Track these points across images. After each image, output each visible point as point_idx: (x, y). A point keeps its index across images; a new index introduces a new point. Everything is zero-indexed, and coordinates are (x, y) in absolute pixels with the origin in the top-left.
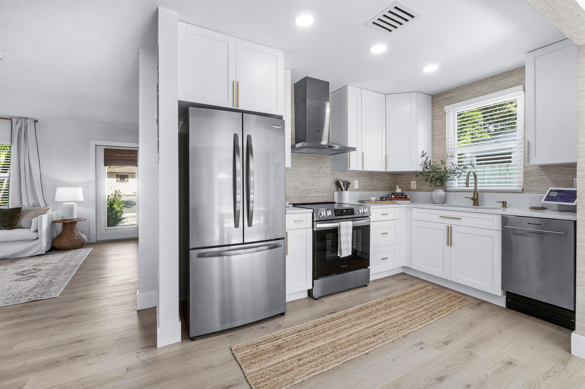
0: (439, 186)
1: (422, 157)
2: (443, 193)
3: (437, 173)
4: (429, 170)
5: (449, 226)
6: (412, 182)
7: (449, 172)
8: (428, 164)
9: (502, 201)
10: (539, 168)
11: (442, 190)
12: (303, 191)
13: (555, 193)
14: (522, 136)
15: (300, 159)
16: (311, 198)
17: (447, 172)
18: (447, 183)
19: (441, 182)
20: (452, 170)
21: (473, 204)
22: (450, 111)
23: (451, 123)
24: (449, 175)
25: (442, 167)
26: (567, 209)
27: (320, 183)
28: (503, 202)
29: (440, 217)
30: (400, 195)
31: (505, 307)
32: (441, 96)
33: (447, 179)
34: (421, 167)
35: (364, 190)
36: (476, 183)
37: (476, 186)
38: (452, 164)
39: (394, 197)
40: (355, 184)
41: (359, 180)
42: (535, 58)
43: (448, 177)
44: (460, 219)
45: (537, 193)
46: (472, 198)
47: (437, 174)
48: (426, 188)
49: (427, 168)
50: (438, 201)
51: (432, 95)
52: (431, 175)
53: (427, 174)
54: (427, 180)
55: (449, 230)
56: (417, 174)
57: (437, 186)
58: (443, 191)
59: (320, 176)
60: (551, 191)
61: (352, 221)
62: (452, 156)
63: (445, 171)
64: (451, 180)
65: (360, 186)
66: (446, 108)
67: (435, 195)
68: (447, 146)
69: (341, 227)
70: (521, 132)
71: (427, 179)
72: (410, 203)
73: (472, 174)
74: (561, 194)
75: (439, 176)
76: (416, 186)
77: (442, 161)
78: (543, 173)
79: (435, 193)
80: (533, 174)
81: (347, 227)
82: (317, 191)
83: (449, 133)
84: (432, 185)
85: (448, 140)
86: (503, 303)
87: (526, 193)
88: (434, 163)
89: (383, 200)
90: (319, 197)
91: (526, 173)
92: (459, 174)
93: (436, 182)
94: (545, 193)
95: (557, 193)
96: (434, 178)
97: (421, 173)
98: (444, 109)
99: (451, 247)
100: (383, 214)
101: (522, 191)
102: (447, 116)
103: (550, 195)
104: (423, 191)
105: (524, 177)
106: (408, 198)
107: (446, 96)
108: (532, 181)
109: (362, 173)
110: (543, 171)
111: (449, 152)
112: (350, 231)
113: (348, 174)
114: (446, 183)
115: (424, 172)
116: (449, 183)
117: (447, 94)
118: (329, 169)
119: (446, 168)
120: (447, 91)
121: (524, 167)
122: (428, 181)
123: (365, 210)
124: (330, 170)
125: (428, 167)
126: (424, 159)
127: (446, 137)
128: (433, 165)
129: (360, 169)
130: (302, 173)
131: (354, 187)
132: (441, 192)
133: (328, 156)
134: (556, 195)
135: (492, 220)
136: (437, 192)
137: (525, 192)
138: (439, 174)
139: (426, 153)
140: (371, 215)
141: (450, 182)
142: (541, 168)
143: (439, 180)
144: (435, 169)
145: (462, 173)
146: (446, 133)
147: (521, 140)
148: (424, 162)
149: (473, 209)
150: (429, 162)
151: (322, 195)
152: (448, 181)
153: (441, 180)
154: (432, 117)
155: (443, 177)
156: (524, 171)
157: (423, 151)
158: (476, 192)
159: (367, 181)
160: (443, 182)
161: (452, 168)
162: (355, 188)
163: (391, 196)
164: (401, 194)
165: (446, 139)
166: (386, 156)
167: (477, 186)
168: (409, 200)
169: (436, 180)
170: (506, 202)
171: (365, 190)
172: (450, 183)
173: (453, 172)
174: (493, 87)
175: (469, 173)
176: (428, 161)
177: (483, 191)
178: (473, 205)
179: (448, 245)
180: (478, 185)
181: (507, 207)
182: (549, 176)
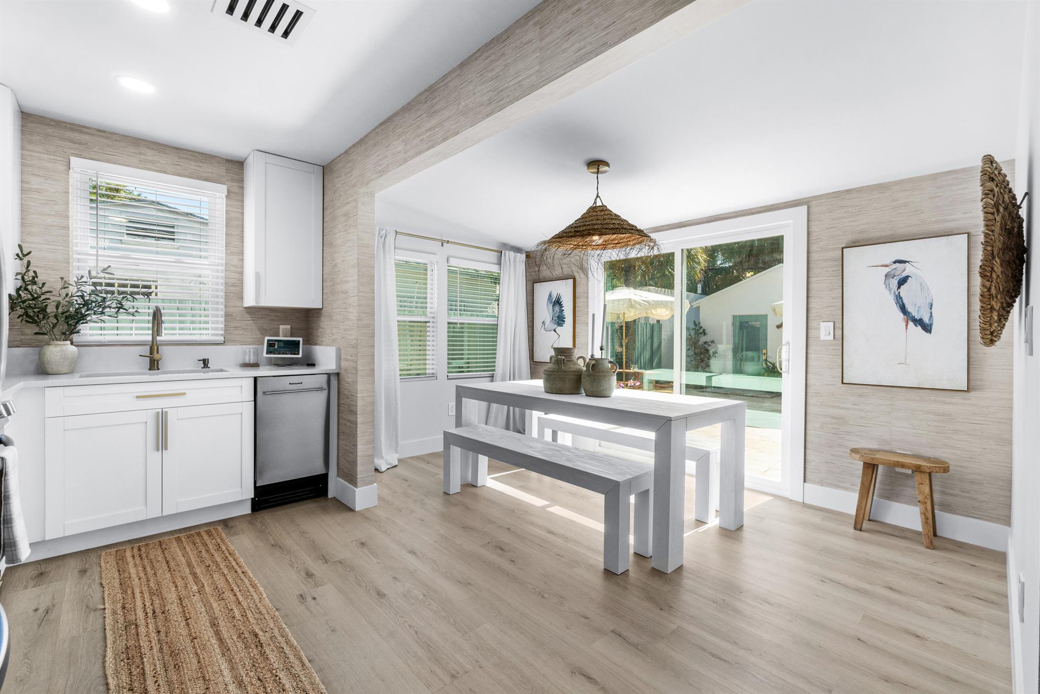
2: (72, 348)
5: (159, 412)
9: (202, 359)
10: (244, 309)
21: (149, 368)
28: (204, 361)
29: (137, 397)
31: (250, 512)
32: (53, 126)
36: (156, 329)
37: (155, 335)
44: (185, 394)
45: (242, 345)
51: (25, 112)
58: (69, 344)
68: (71, 246)
78: (248, 317)
79: (58, 348)
80: (237, 318)
87: (229, 345)
91: (228, 316)
99: (165, 451)
101: (223, 343)
105: (225, 321)
108: (236, 328)
110: (249, 315)
117: (72, 129)
121: (226, 307)
127: (70, 225)
132: (68, 347)
137: (227, 344)
149: (149, 376)
156: (225, 313)
157: (20, 246)
158: (154, 345)
170: (208, 359)
177: (168, 344)
178: (152, 369)
179: (157, 450)
181: (209, 368)
182: (255, 321)
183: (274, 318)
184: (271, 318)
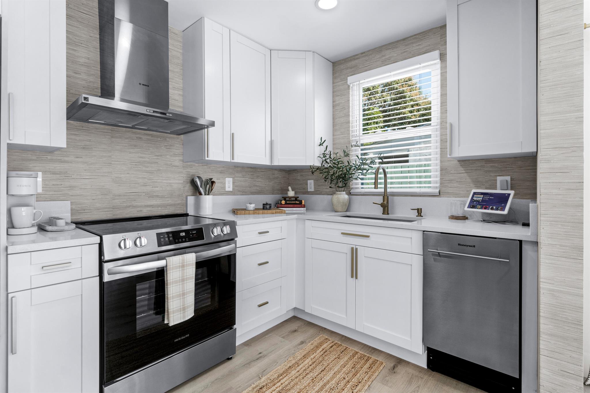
0: (341, 187)
1: (319, 146)
2: (346, 197)
3: (338, 168)
4: (329, 165)
5: (353, 247)
6: (309, 181)
7: (353, 168)
8: (328, 156)
9: (416, 208)
10: (458, 163)
11: (345, 192)
12: (120, 196)
13: (480, 196)
14: (437, 120)
15: (112, 137)
16: (139, 209)
17: (351, 168)
18: (351, 183)
19: (343, 182)
20: (358, 165)
21: (382, 212)
22: (355, 84)
23: (356, 111)
24: (353, 172)
25: (345, 160)
26: (494, 219)
27: (159, 181)
28: (418, 210)
29: (342, 233)
30: (293, 201)
31: (426, 368)
32: (344, 63)
33: (351, 177)
34: (319, 160)
35: (242, 194)
36: (385, 183)
37: (385, 188)
38: (357, 157)
39: (284, 203)
40: (227, 185)
41: (233, 178)
42: (458, 5)
43: (352, 175)
44: (368, 237)
45: (456, 197)
46: (381, 203)
47: (338, 171)
48: (325, 190)
49: (326, 162)
50: (340, 209)
51: (333, 62)
52: (331, 172)
53: (327, 170)
54: (326, 179)
55: (354, 253)
56: (313, 169)
57: (338, 187)
58: (346, 194)
59: (159, 170)
60: (475, 193)
61: (196, 252)
62: (357, 145)
63: (348, 166)
64: (356, 178)
65: (236, 186)
66: (350, 79)
67: (337, 200)
68: (350, 133)
69: (168, 267)
70: (436, 115)
71: (327, 177)
72: (305, 212)
73: (381, 170)
74: (487, 198)
75: (341, 173)
76: (313, 187)
77: (344, 152)
78: (462, 170)
79: (336, 197)
80: (451, 172)
81: (183, 266)
82: (150, 196)
83: (353, 115)
84: (333, 186)
85: (352, 124)
86: (423, 363)
87: (444, 197)
88: (335, 156)
89: (267, 209)
90: (158, 206)
91: (443, 170)
92: (366, 171)
93: (337, 182)
94: (468, 197)
95: (483, 196)
96: (335, 176)
97: (318, 168)
98: (347, 82)
99: (356, 280)
100: (260, 233)
101: (438, 195)
102: (350, 91)
103: (474, 198)
104: (323, 195)
105: (441, 175)
106: (303, 204)
107: (350, 64)
108: (451, 181)
109: (238, 167)
110: (463, 168)
111: (353, 140)
112: (191, 271)
113: (213, 168)
114: (349, 183)
115: (323, 168)
116: (353, 183)
117: (351, 60)
118: (177, 158)
119: (350, 163)
120: (351, 57)
121: (441, 162)
122: (328, 180)
123: (224, 228)
124: (180, 160)
125: (328, 161)
126: (323, 148)
127: (350, 120)
128: (334, 158)
129: (228, 159)
130: (117, 163)
131: (225, 189)
132: (343, 196)
133: (175, 136)
134: (481, 199)
135: (410, 239)
136: (339, 196)
137: (442, 196)
138: (340, 170)
139: (325, 141)
140: (237, 237)
141: (355, 181)
142: (460, 163)
143: (341, 179)
144: (336, 163)
145: (369, 170)
146: (350, 115)
147: (436, 126)
148: (323, 154)
150: (329, 153)
151: (164, 202)
152: (352, 181)
153: (343, 179)
154: (333, 92)
155: (346, 174)
156: (441, 167)
157: (321, 138)
158: (386, 196)
159: (247, 179)
160: (346, 182)
161: (357, 162)
162: (227, 189)
163: (280, 201)
164: (294, 199)
165: (350, 122)
166: (272, 142)
167: (387, 188)
168: (305, 207)
169: (337, 179)
170: (421, 209)
171: (244, 193)
172: (355, 183)
173: (358, 168)
174: (405, 53)
175: (378, 169)
176: (327, 152)
177: (394, 194)
178: (383, 214)
179: (352, 277)
180: (388, 186)
181: (422, 216)
182: (469, 174)
183: (491, 169)
184: (486, 169)
